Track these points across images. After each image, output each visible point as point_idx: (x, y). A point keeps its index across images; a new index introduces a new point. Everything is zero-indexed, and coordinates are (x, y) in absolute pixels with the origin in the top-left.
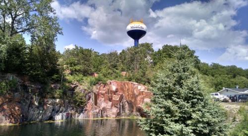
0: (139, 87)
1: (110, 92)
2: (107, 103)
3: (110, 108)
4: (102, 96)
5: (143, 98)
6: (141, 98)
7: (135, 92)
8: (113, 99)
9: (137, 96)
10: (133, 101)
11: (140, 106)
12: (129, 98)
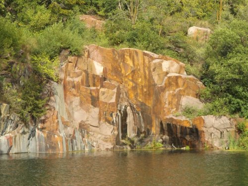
0: (166, 65)
1: (90, 79)
2: (88, 110)
3: (96, 123)
4: (74, 91)
5: (178, 96)
6: (174, 96)
7: (156, 78)
8: (102, 98)
9: (163, 90)
10: (150, 104)
11: (171, 116)
12: (136, 96)
